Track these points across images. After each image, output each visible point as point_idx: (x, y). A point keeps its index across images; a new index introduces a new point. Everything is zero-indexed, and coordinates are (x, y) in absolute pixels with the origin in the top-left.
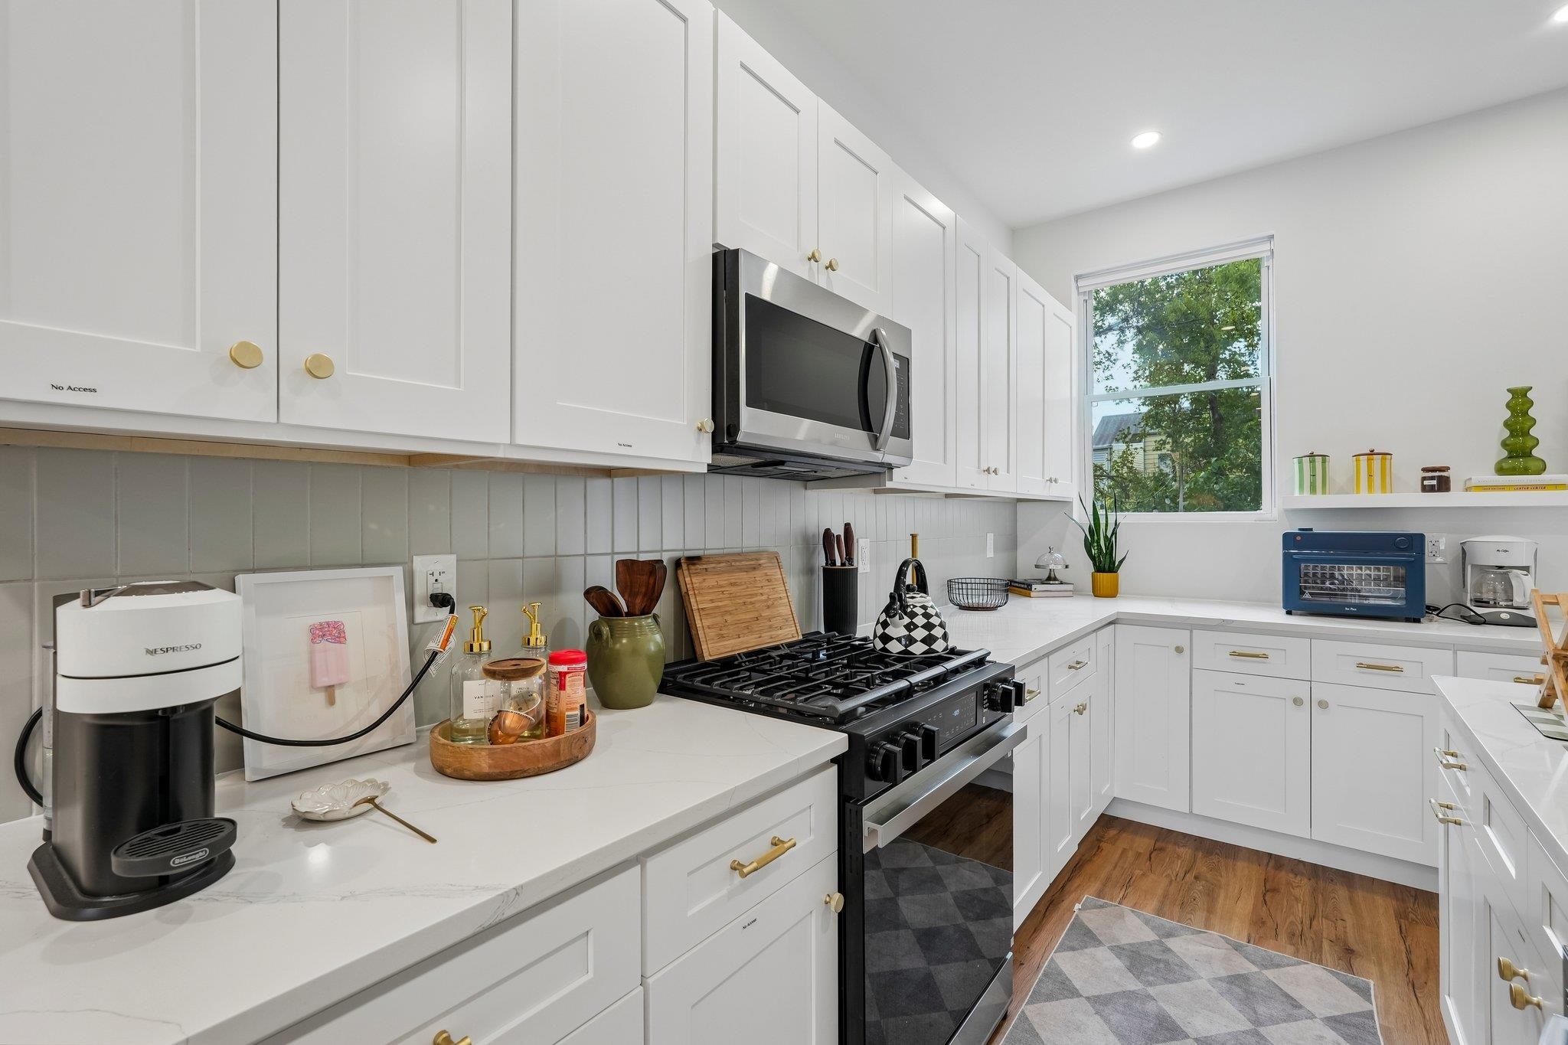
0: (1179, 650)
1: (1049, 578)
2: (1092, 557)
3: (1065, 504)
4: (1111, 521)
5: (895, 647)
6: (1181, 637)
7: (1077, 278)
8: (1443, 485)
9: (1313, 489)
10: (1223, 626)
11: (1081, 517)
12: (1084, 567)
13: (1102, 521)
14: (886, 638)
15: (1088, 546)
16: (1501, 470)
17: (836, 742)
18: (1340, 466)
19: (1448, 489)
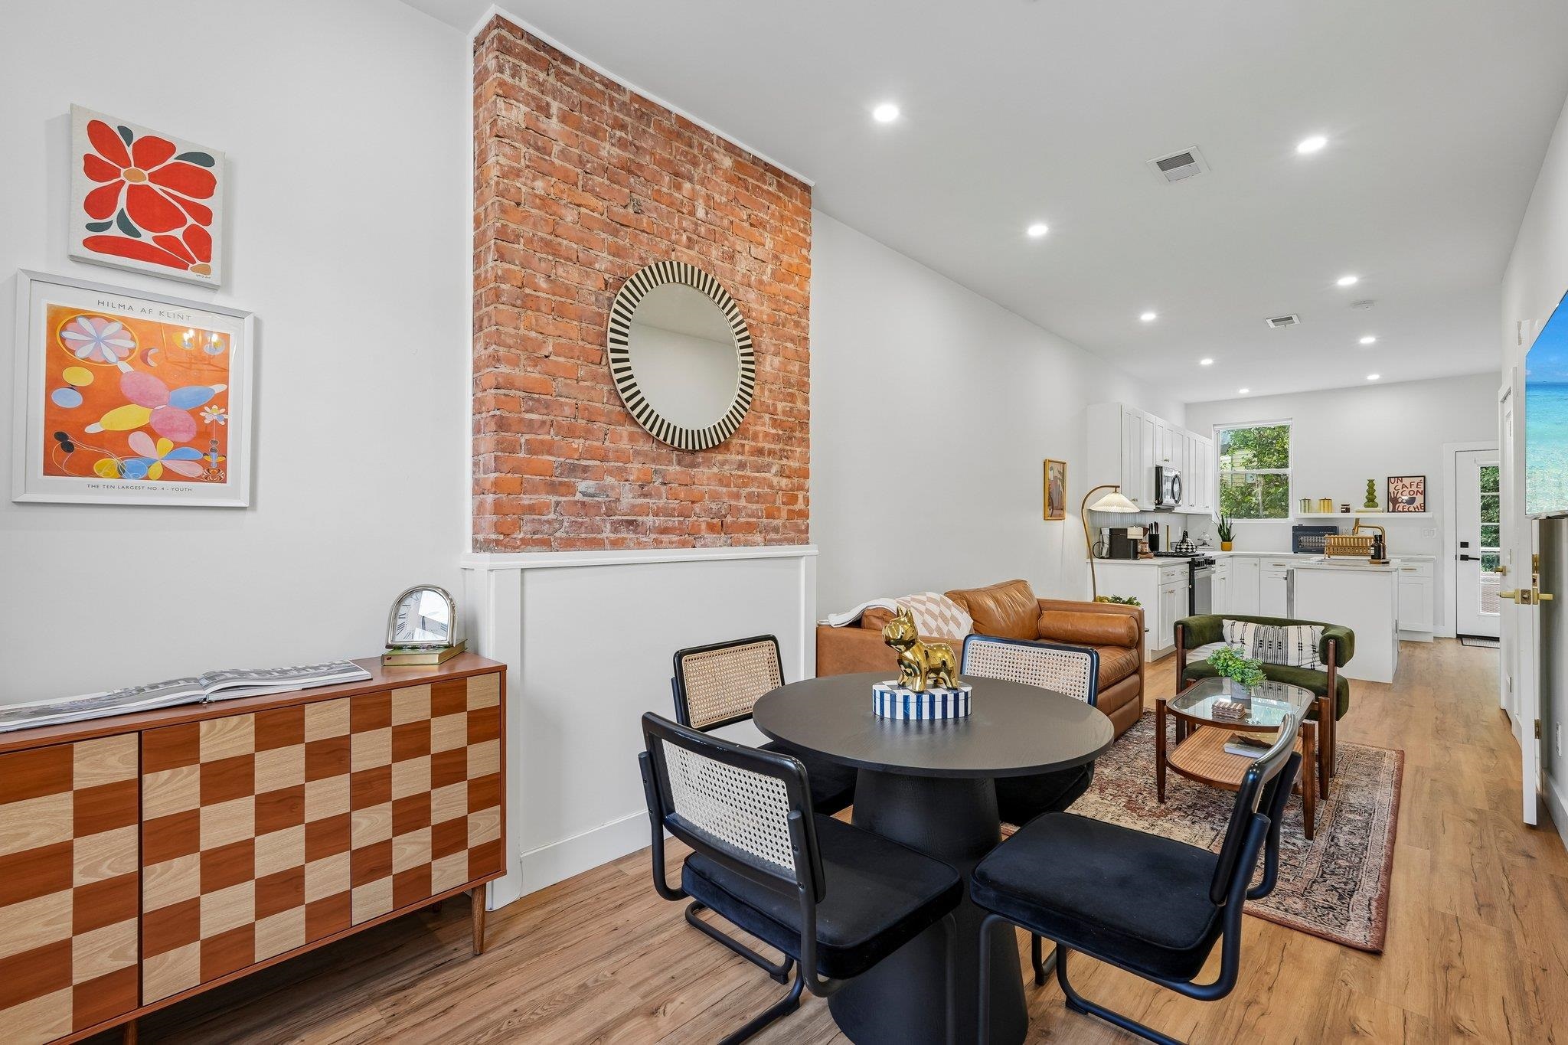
0: (1256, 565)
1: (1204, 544)
2: (1221, 536)
3: (1209, 515)
4: (1229, 522)
5: (1184, 550)
6: (1256, 560)
7: (1214, 425)
8: (1348, 510)
9: (1305, 511)
10: (1271, 556)
11: (1216, 520)
12: (1218, 539)
13: (1225, 522)
14: (1181, 549)
15: (1220, 532)
16: (1366, 506)
17: (1189, 559)
18: (1315, 504)
19: (1349, 512)
